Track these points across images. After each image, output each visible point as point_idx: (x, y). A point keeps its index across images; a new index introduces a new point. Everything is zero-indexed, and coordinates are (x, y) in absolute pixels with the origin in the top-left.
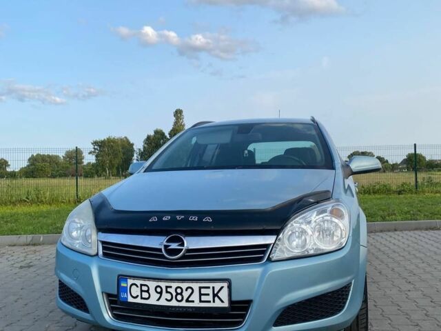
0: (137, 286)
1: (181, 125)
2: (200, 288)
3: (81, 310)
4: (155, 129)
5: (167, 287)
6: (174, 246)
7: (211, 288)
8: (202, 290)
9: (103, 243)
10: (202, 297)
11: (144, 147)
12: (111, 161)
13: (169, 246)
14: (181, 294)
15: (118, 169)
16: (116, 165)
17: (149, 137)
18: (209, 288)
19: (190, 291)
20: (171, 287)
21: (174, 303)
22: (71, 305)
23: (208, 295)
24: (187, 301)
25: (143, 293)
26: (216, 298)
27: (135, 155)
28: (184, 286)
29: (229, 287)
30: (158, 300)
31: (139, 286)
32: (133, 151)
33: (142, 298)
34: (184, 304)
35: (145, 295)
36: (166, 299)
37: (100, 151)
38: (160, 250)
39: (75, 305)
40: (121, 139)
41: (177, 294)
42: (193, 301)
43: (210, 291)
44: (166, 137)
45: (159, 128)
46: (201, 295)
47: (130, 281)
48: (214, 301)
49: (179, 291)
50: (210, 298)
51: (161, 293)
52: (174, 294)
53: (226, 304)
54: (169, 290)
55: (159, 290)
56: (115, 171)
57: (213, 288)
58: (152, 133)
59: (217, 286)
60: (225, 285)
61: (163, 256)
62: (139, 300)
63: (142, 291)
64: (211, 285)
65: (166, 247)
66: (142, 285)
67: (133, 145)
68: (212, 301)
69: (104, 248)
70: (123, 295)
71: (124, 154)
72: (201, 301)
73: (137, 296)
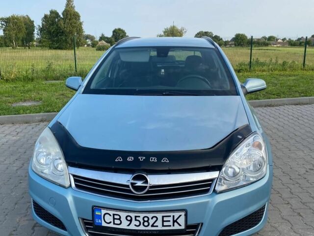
0: (110, 215)
1: (72, 7)
2: (163, 217)
3: (59, 228)
4: (50, 10)
5: (136, 217)
6: (139, 183)
7: (172, 217)
8: (164, 218)
9: (74, 176)
10: (164, 223)
11: (43, 24)
12: (16, 35)
13: (136, 183)
14: (148, 221)
15: (22, 41)
16: (21, 38)
17: (46, 17)
18: (170, 216)
19: (155, 219)
20: (139, 217)
21: (142, 228)
22: (50, 223)
23: (169, 221)
24: (153, 226)
25: (115, 220)
26: (175, 223)
27: (36, 30)
28: (150, 215)
29: (186, 215)
30: (128, 225)
31: (112, 215)
32: (33, 26)
33: (114, 224)
34: (150, 228)
35: (117, 222)
36: (135, 225)
37: (6, 26)
38: (128, 186)
39: (52, 223)
40: (24, 17)
41: (144, 221)
42: (157, 226)
43: (171, 219)
44: (59, 16)
45: (54, 9)
46: (163, 221)
47: (104, 212)
48: (174, 226)
49: (146, 219)
50: (171, 223)
51: (131, 221)
52: (142, 221)
53: (183, 227)
54: (137, 218)
55: (129, 218)
56: (20, 43)
57: (174, 216)
58: (48, 13)
59: (176, 215)
60: (183, 214)
61: (130, 191)
62: (111, 225)
63: (114, 219)
64: (172, 214)
65: (132, 184)
66: (114, 215)
67: (33, 22)
68: (172, 225)
69: (75, 181)
70: (97, 221)
71: (26, 29)
72: (163, 226)
73: (110, 222)
